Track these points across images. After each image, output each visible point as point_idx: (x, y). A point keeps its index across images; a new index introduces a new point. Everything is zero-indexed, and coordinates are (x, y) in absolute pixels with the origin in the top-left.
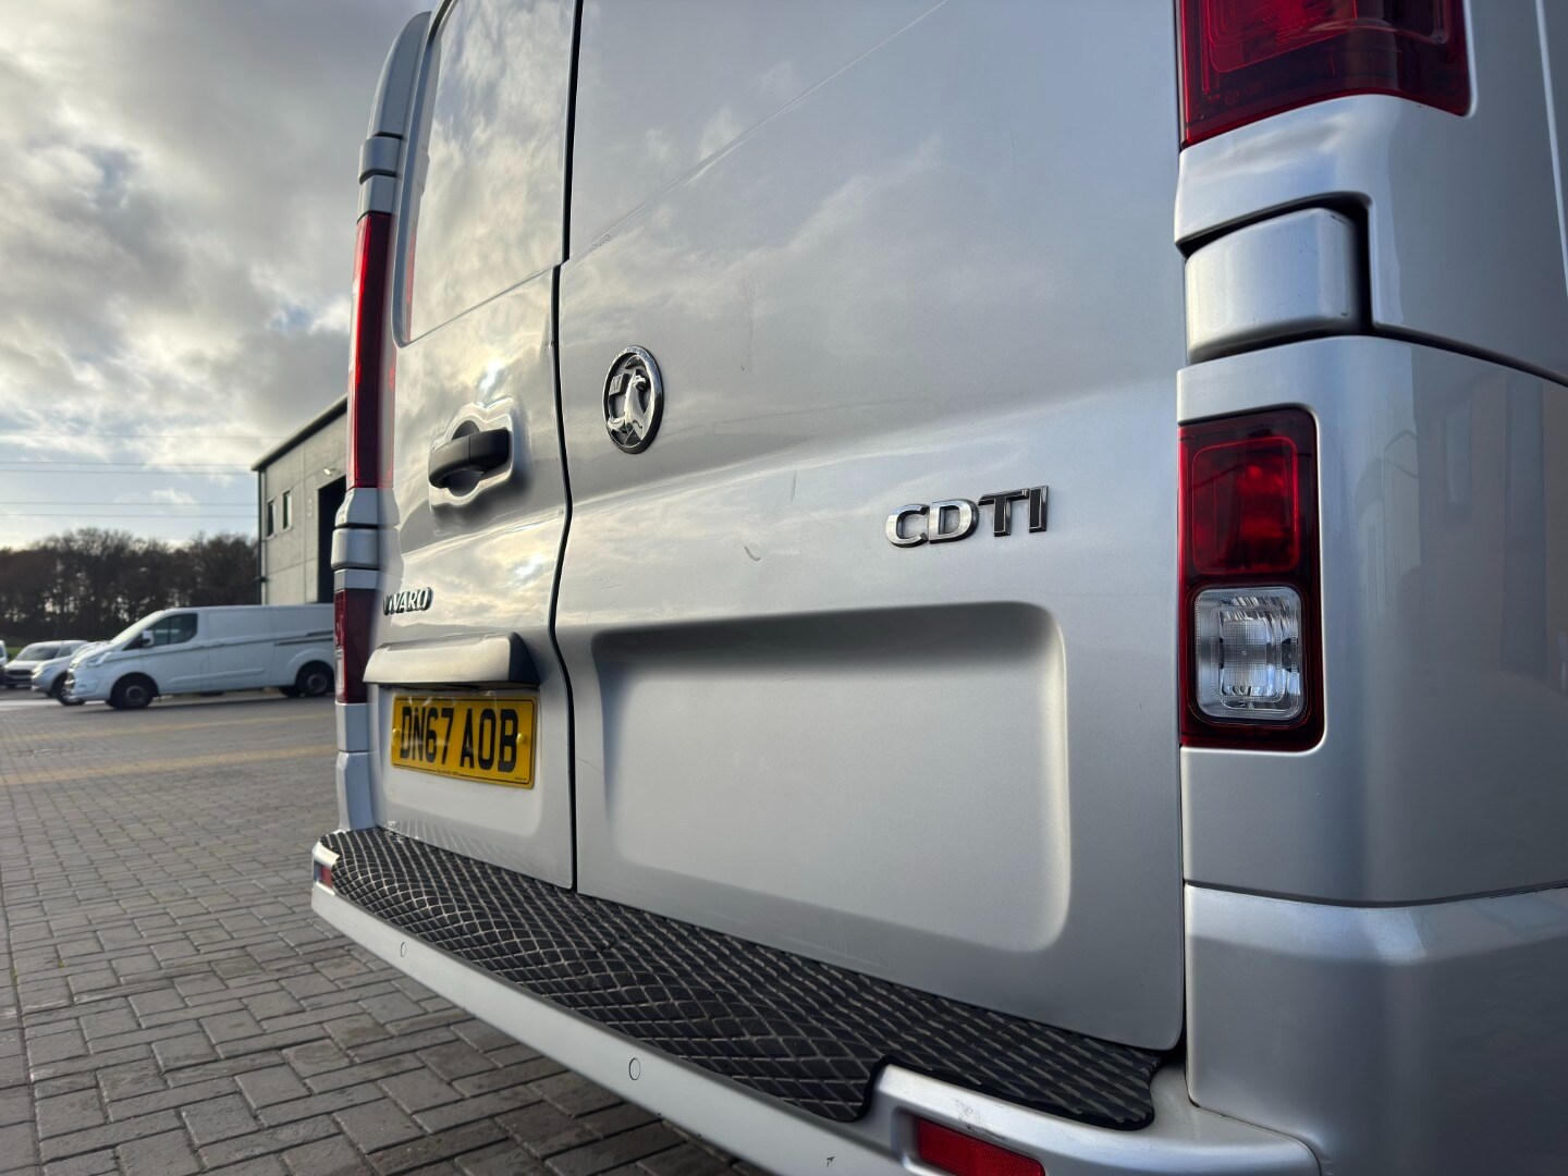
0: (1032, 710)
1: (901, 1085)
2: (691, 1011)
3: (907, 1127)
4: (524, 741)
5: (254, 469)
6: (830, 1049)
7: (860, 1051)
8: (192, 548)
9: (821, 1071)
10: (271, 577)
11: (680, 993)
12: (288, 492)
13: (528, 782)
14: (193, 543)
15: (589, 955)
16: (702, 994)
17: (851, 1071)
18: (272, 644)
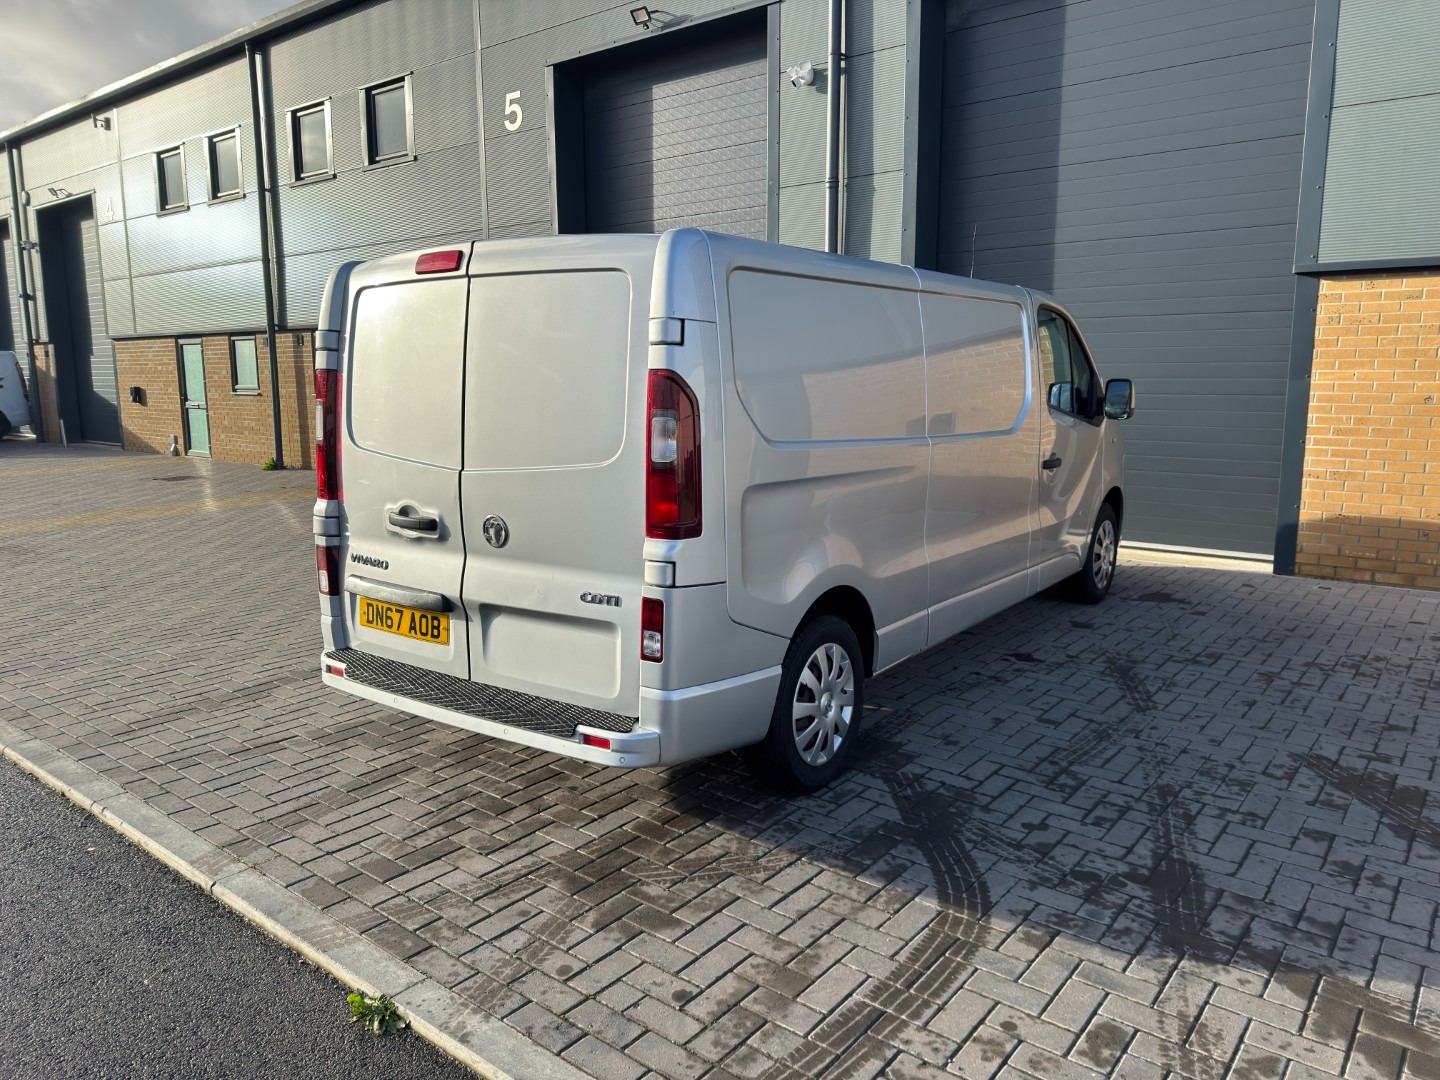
0: (614, 644)
1: (582, 729)
2: (526, 716)
3: (582, 737)
4: (444, 628)
6: (565, 722)
7: (572, 722)
9: (562, 727)
11: (521, 712)
13: (447, 643)
15: (487, 702)
16: (528, 711)
17: (570, 726)
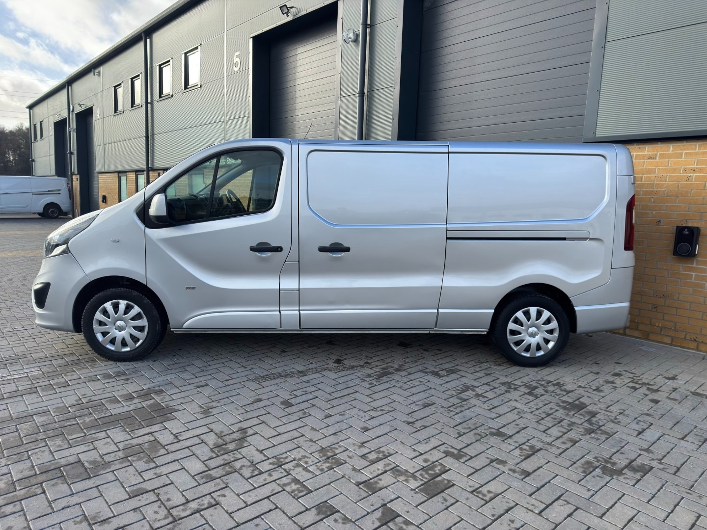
5: (27, 108)
8: (17, 131)
10: (35, 160)
12: (42, 121)
14: (17, 128)
18: (31, 194)
